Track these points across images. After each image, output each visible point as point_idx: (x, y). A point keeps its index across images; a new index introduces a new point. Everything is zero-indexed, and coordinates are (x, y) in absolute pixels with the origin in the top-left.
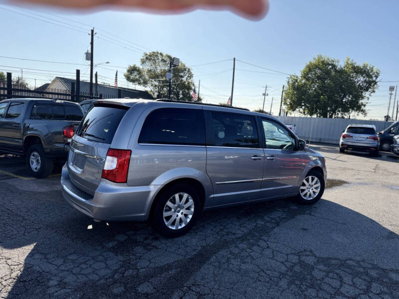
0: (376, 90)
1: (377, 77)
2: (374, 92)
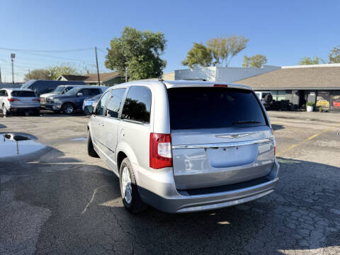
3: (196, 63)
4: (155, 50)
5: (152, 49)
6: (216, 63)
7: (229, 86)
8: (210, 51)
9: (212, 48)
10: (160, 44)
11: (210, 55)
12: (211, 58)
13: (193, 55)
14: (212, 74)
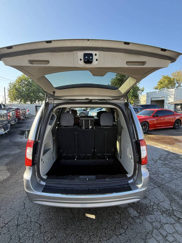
3: (164, 87)
6: (178, 86)
8: (174, 79)
11: (174, 82)
12: (175, 84)
13: (161, 83)
14: (172, 94)
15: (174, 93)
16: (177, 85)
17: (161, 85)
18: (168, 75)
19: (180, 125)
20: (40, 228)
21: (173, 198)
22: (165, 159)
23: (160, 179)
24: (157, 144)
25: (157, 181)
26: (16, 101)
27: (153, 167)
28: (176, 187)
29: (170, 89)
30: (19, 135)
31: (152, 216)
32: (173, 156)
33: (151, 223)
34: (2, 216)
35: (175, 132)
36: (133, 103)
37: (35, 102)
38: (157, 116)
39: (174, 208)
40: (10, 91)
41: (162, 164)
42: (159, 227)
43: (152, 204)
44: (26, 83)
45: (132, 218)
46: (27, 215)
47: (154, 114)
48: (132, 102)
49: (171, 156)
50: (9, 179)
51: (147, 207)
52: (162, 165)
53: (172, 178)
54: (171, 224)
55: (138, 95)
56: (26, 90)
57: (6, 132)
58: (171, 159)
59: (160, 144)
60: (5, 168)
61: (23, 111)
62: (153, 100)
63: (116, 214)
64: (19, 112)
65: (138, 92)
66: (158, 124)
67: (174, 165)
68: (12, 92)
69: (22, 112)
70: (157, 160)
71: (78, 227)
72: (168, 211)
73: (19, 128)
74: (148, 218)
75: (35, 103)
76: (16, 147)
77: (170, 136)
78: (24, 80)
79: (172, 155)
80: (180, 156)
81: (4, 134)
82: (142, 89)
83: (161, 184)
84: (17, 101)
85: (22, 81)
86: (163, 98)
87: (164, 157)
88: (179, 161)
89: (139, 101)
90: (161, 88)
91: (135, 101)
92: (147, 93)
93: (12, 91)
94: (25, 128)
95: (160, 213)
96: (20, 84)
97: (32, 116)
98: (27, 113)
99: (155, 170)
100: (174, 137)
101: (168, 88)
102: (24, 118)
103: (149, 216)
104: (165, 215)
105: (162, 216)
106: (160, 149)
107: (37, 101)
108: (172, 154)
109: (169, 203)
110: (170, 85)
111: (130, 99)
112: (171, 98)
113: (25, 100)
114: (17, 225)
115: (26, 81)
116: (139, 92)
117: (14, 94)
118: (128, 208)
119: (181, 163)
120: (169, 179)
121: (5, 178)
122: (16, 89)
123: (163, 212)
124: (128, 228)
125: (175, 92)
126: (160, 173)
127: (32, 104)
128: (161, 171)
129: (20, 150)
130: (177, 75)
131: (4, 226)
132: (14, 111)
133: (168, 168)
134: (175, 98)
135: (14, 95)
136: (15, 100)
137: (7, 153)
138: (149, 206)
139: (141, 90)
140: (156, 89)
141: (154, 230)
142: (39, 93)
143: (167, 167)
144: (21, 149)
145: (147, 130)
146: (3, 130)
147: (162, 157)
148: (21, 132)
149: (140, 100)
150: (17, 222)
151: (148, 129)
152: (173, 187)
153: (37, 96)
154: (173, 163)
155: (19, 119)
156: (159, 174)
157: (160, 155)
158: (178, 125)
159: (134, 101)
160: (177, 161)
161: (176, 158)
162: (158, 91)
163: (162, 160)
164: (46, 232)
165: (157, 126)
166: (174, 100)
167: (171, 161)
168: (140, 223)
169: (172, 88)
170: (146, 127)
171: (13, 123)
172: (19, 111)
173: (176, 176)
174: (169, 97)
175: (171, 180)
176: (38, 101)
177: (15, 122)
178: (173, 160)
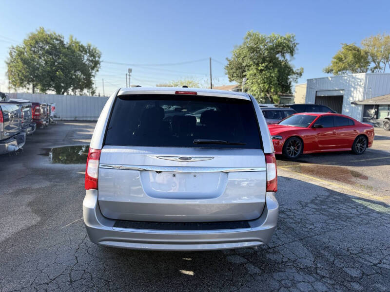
0: (99, 69)
1: (99, 58)
2: (98, 71)
3: (345, 69)
4: (283, 55)
5: (279, 56)
7: (199, 94)
8: (366, 53)
9: (371, 50)
10: (289, 48)
11: (365, 59)
12: (368, 62)
13: (340, 59)
14: (359, 83)
15: (363, 82)
16: (373, 65)
17: (340, 64)
18: (356, 44)
19: (365, 146)
20: (107, 284)
21: (320, 253)
22: (323, 202)
23: (306, 230)
24: (314, 178)
25: (300, 233)
26: (23, 87)
27: (299, 213)
28: (330, 240)
29: (357, 73)
30: (41, 156)
31: (281, 274)
32: (337, 199)
33: (280, 281)
34: (43, 271)
35: (353, 160)
36: (277, 101)
37: (66, 90)
38: (320, 127)
39: (319, 265)
40: (12, 64)
41: (316, 209)
42: (290, 285)
43: (285, 260)
44: (47, 47)
45: (251, 275)
46: (84, 271)
47: (315, 123)
48: (275, 97)
49: (335, 198)
50: (40, 224)
51: (277, 263)
52: (314, 210)
53: (327, 228)
54: (309, 282)
55: (290, 83)
56: (46, 63)
57: (20, 147)
58: (333, 202)
59: (318, 180)
60: (28, 209)
61: (45, 109)
62: (319, 94)
63: (227, 270)
64: (39, 110)
65: (289, 77)
66: (321, 142)
67: (335, 211)
68: (15, 66)
69: (44, 111)
70: (307, 204)
71: (166, 283)
72: (309, 269)
73: (38, 144)
74: (276, 276)
75: (65, 94)
76: (41, 177)
77: (342, 166)
78: (42, 42)
79: (337, 197)
80: (350, 198)
81: (17, 151)
82: (299, 72)
83: (305, 236)
84: (25, 86)
85: (37, 42)
86: (341, 92)
87: (321, 199)
88: (346, 205)
89: (292, 96)
90: (340, 71)
91: (281, 96)
92: (310, 81)
93: (14, 64)
94: (50, 144)
95: (294, 271)
96: (33, 49)
97: (62, 120)
98: (52, 115)
99: (300, 217)
100: (350, 168)
101: (355, 71)
102: (47, 124)
103: (277, 273)
104: (302, 273)
105: (297, 273)
106: (318, 186)
107: (72, 88)
108: (337, 195)
109: (313, 259)
110: (357, 65)
111: (272, 91)
112: (358, 92)
113: (44, 85)
114: (71, 281)
115: (48, 43)
116: (291, 78)
117: (20, 71)
118: (246, 264)
119: (348, 209)
120: (320, 230)
121: (34, 223)
122: (25, 61)
123: (299, 270)
124: (242, 285)
125: (366, 80)
126: (308, 222)
127: (60, 94)
128: (311, 219)
129: (50, 182)
130: (372, 43)
131: (51, 282)
132: (28, 109)
133: (325, 215)
134: (366, 93)
135: (19, 75)
136: (21, 84)
137: (26, 186)
138: (280, 262)
139: (297, 74)
140: (328, 72)
141: (282, 288)
142: (75, 72)
143: (323, 214)
144: (52, 181)
145: (298, 153)
146: (15, 142)
147: (317, 200)
148: (44, 152)
149: (294, 94)
150: (69, 278)
151: (302, 151)
152: (326, 240)
153: (71, 78)
154: (334, 208)
155: (39, 125)
156: (306, 223)
157: (315, 196)
158: (361, 146)
159: (279, 96)
160: (342, 205)
161: (342, 202)
162: (331, 77)
163: (316, 204)
164: (118, 288)
165: (320, 146)
166: (364, 96)
167: (331, 205)
168: (262, 281)
169: (363, 72)
170: (298, 148)
171: (29, 131)
172: (38, 108)
173: (334, 226)
174: (352, 89)
175: (325, 232)
176: (73, 90)
177: (33, 129)
178: (336, 204)
